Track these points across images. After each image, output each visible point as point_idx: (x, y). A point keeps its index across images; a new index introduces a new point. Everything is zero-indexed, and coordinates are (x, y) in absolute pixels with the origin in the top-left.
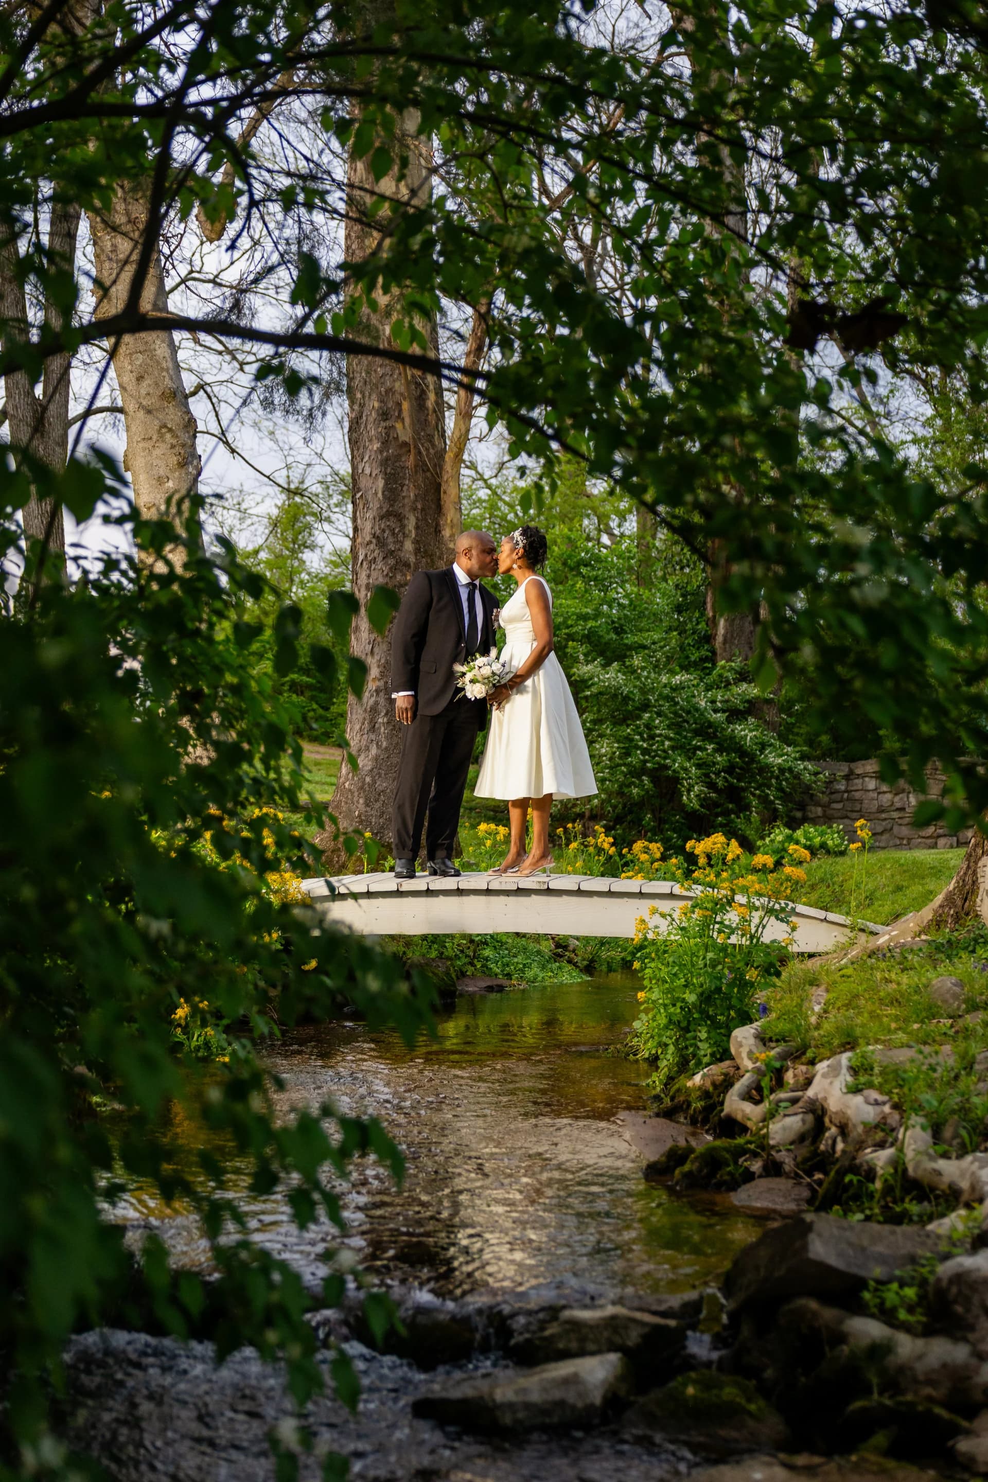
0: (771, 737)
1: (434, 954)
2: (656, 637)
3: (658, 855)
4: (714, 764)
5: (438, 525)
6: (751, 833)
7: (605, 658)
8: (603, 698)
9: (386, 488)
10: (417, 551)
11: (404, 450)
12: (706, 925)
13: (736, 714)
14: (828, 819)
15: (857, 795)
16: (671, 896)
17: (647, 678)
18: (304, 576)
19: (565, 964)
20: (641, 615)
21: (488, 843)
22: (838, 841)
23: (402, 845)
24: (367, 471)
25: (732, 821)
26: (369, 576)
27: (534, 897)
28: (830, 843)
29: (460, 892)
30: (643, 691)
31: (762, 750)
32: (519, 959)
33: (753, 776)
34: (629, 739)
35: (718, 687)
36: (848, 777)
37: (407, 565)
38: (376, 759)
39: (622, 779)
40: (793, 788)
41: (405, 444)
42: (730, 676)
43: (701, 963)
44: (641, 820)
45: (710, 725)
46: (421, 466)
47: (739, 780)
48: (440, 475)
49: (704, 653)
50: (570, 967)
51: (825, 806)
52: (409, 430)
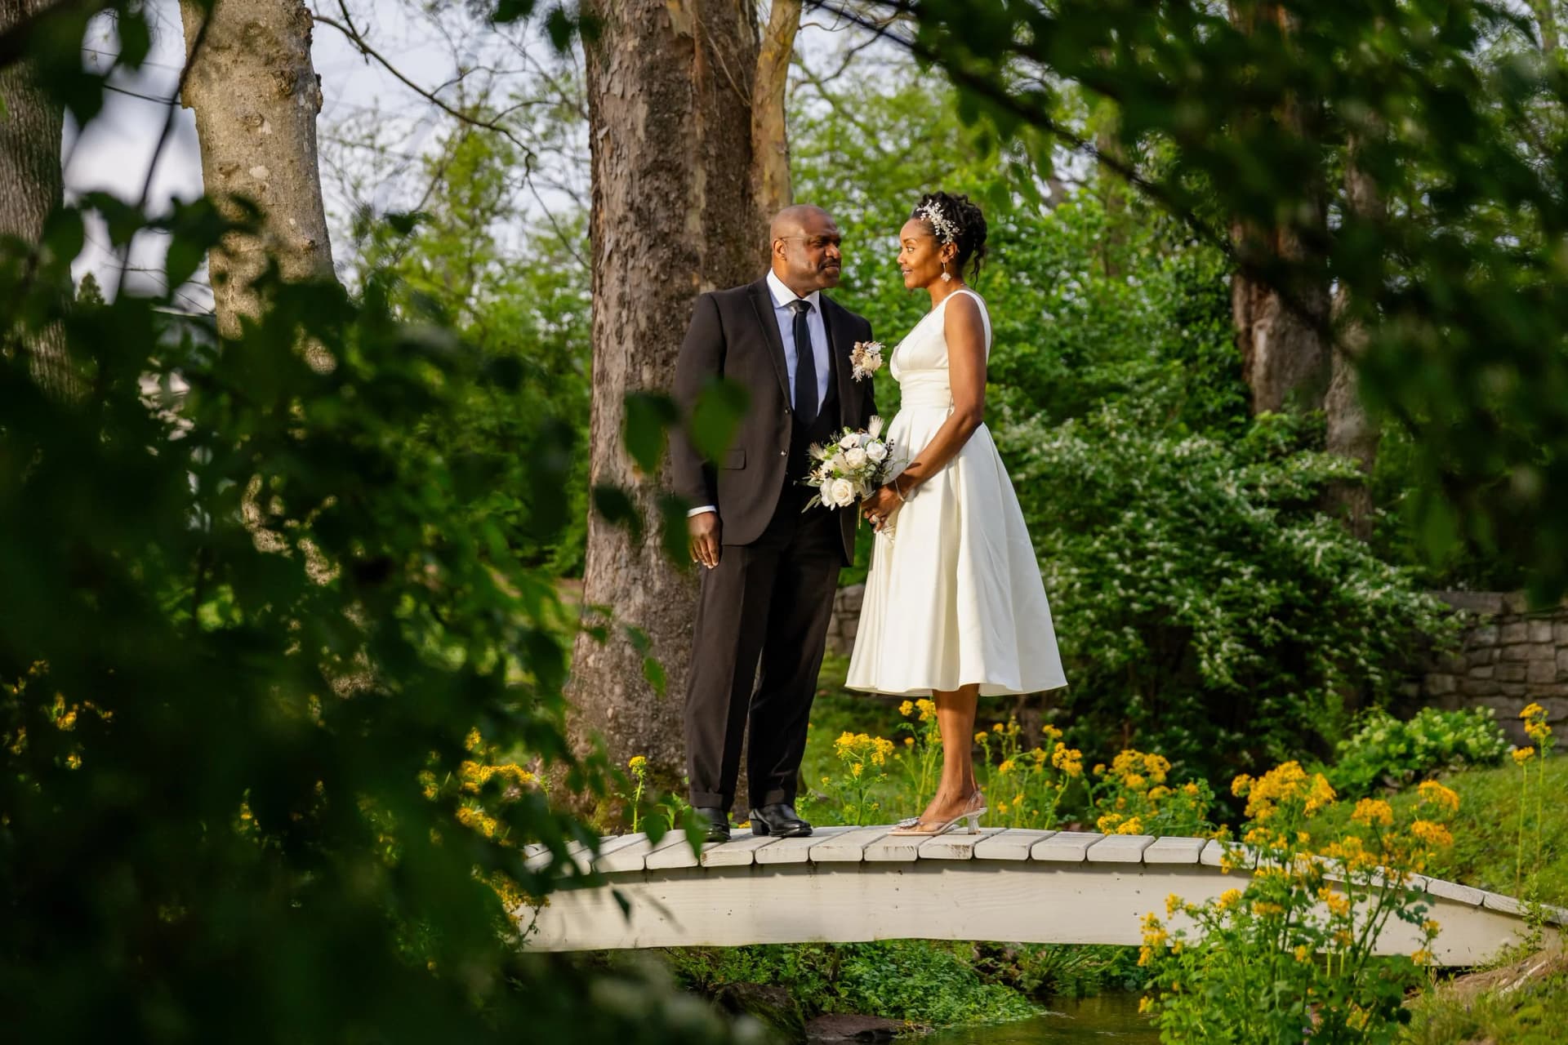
0: (1359, 551)
1: (763, 977)
2: (1142, 370)
3: (1160, 777)
4: (1255, 601)
5: (746, 183)
6: (1326, 728)
7: (1050, 412)
8: (1048, 487)
9: (653, 120)
10: (710, 233)
11: (683, 49)
12: (1271, 929)
13: (1292, 509)
14: (1465, 698)
15: (1518, 652)
16: (1199, 868)
17: (1128, 446)
18: (495, 268)
19: (999, 986)
20: (1114, 330)
21: (857, 769)
22: (1486, 739)
23: (702, 781)
24: (617, 90)
25: (1290, 706)
26: (623, 281)
27: (948, 874)
28: (1472, 742)
29: (812, 867)
30: (1124, 470)
31: (1344, 571)
32: (917, 980)
33: (1326, 622)
34: (1096, 559)
35: (1259, 460)
36: (1500, 620)
37: (693, 259)
38: (644, 612)
39: (1084, 631)
40: (1402, 644)
41: (684, 39)
42: (1281, 439)
43: (1264, 1001)
44: (1125, 705)
45: (1247, 529)
46: (714, 79)
47: (1302, 630)
48: (750, 97)
49: (1230, 397)
50: (1009, 992)
51: (1460, 674)
52: (692, 14)
